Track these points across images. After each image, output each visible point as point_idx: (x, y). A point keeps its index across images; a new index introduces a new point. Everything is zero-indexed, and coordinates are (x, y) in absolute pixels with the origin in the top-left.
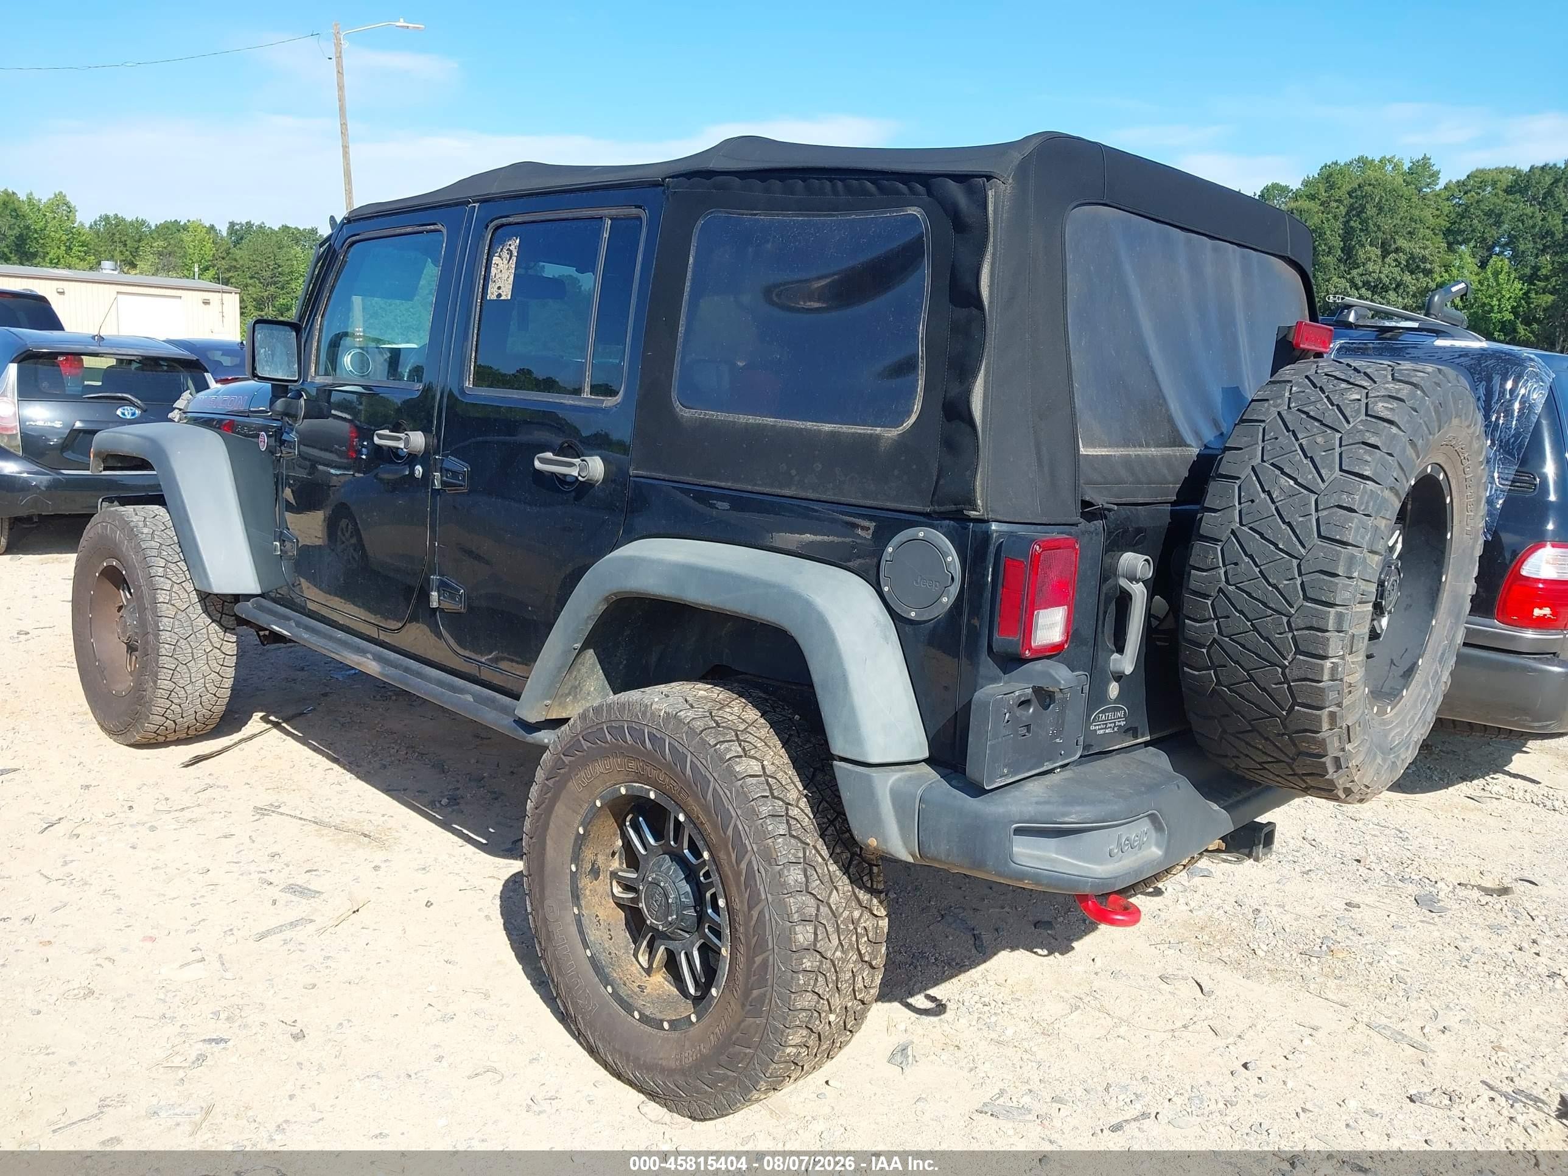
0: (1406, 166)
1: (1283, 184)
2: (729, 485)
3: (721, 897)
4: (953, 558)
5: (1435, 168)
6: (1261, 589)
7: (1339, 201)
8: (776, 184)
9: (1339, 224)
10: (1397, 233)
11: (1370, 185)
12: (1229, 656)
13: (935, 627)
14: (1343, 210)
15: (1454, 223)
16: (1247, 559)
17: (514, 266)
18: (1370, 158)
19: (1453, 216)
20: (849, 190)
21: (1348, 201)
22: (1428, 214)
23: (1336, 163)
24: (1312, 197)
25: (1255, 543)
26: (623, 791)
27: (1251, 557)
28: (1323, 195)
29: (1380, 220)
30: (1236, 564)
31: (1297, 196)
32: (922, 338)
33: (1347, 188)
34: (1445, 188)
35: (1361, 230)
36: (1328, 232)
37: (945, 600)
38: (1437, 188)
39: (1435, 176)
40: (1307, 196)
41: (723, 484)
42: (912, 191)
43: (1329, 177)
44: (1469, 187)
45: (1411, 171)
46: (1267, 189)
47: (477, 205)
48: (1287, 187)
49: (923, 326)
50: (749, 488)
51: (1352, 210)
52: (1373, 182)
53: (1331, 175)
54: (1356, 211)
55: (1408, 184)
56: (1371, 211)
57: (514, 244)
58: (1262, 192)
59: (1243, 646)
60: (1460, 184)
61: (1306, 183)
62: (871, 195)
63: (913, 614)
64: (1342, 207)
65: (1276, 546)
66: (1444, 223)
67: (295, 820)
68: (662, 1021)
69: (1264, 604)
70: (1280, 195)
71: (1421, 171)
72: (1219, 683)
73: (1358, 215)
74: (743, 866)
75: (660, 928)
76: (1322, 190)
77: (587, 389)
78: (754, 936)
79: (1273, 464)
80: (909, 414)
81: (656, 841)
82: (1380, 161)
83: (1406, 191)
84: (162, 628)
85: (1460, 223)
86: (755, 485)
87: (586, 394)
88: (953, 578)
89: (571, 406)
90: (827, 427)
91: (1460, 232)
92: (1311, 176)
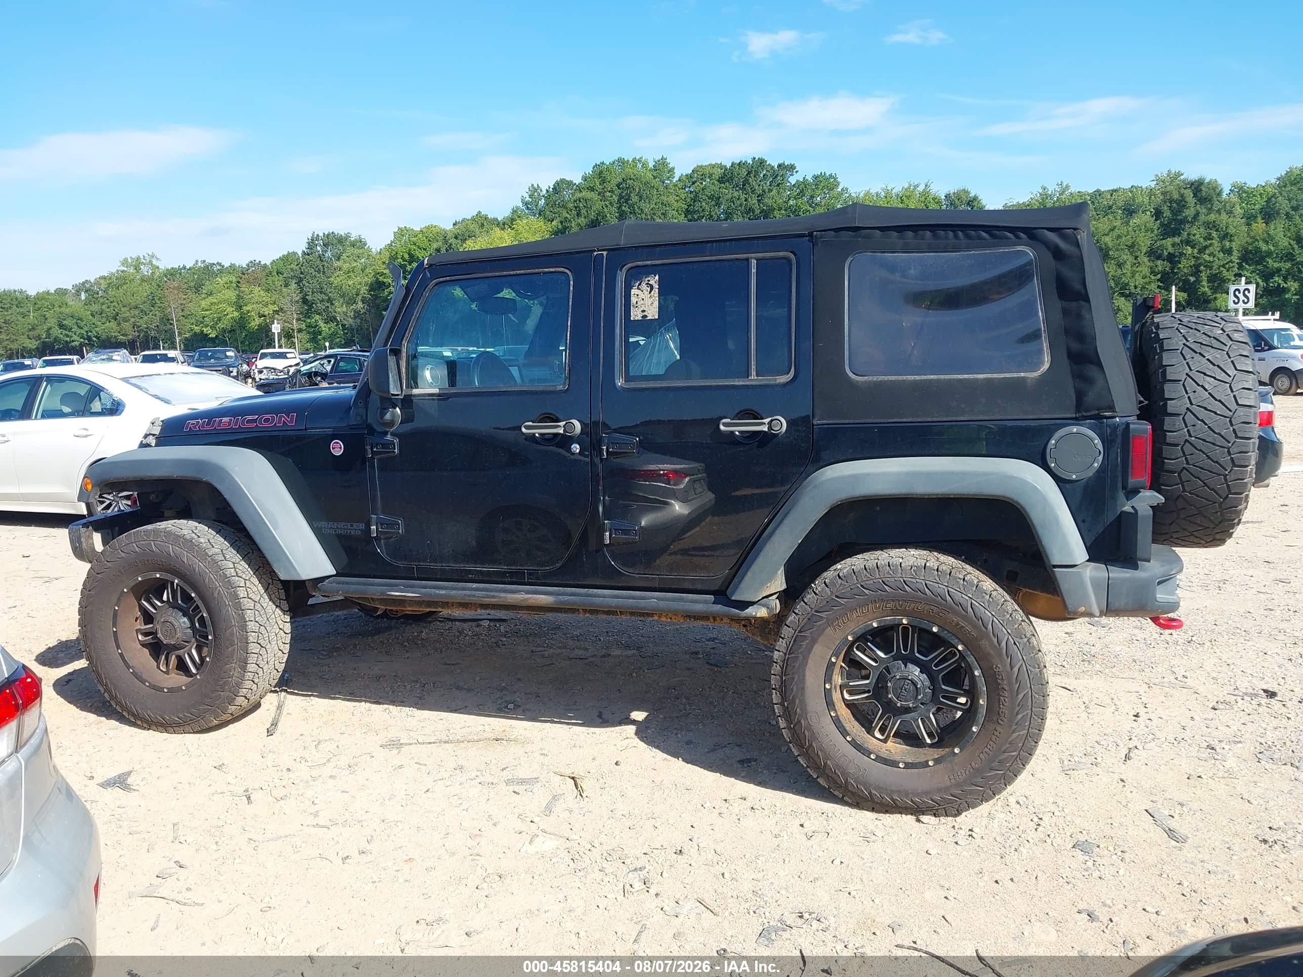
0: (651, 165)
1: (568, 179)
2: (910, 420)
3: (977, 669)
4: (1097, 441)
5: (671, 166)
6: (1211, 437)
7: (612, 191)
8: (910, 234)
9: (614, 209)
10: (654, 214)
11: (630, 179)
12: (1192, 474)
13: (1087, 482)
14: (616, 198)
15: (691, 205)
16: (1200, 422)
17: (657, 295)
18: (626, 159)
19: (689, 200)
20: (968, 237)
21: (617, 192)
22: (672, 199)
23: (603, 163)
24: (592, 189)
25: (1202, 413)
26: (875, 625)
27: (1202, 421)
28: (599, 187)
29: (642, 204)
30: (1194, 426)
31: (579, 189)
32: (1043, 320)
33: (614, 182)
34: (680, 180)
35: (631, 213)
36: (608, 215)
37: (1096, 465)
38: (674, 180)
39: (672, 170)
40: (588, 188)
41: (905, 420)
42: (1018, 237)
43: (601, 173)
44: (695, 179)
45: (655, 169)
46: (557, 183)
47: (605, 253)
48: (572, 182)
49: (1042, 311)
50: (929, 419)
51: (621, 198)
52: (632, 177)
53: (601, 172)
54: (624, 199)
55: (655, 178)
56: (634, 198)
57: (654, 280)
58: (554, 185)
59: (1201, 468)
60: (689, 177)
61: (585, 178)
62: (985, 239)
63: (1074, 477)
64: (614, 196)
65: (1215, 413)
66: (683, 206)
67: (425, 745)
68: (927, 762)
69: (1214, 444)
70: (567, 188)
71: (662, 168)
72: (1184, 490)
73: (626, 202)
74: (1004, 644)
75: (911, 705)
76: (598, 183)
77: (754, 373)
78: (1016, 683)
79: (1197, 371)
80: (1042, 363)
81: (885, 654)
82: (633, 161)
83: (656, 182)
84: (247, 619)
85: (694, 206)
86: (934, 417)
87: (753, 376)
88: (1100, 451)
89: (743, 386)
90: (981, 376)
91: (695, 212)
92: (587, 173)
